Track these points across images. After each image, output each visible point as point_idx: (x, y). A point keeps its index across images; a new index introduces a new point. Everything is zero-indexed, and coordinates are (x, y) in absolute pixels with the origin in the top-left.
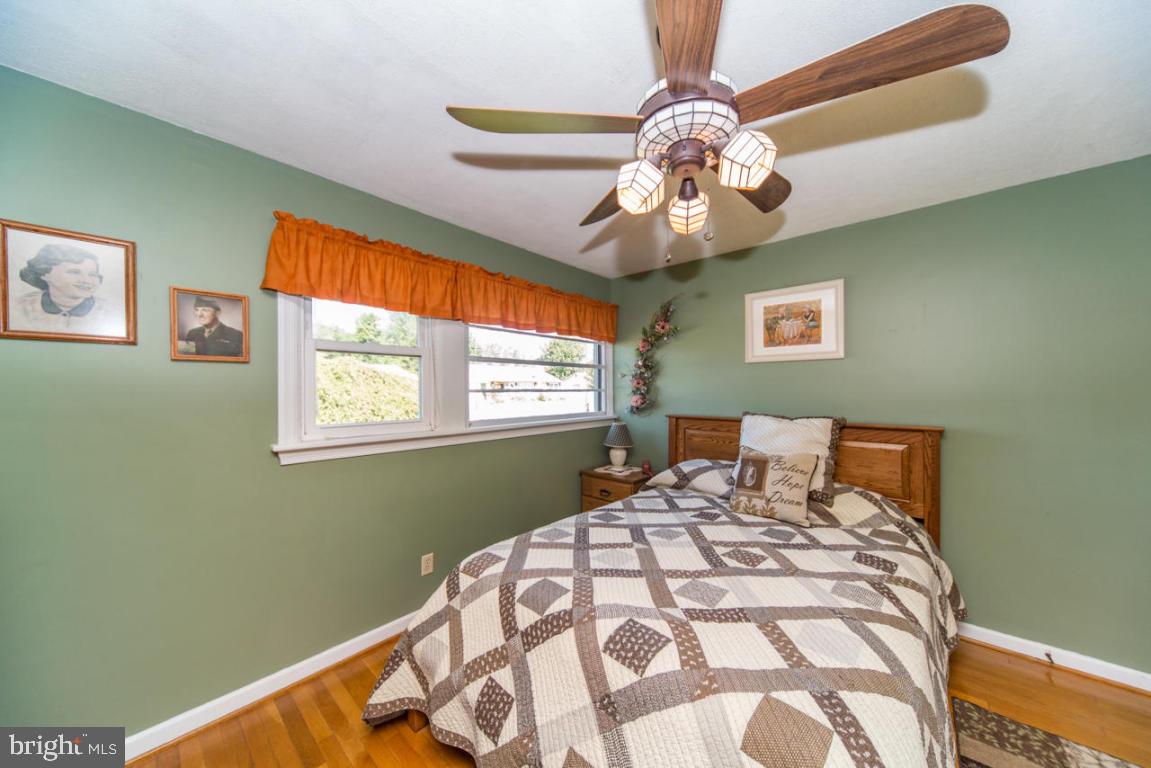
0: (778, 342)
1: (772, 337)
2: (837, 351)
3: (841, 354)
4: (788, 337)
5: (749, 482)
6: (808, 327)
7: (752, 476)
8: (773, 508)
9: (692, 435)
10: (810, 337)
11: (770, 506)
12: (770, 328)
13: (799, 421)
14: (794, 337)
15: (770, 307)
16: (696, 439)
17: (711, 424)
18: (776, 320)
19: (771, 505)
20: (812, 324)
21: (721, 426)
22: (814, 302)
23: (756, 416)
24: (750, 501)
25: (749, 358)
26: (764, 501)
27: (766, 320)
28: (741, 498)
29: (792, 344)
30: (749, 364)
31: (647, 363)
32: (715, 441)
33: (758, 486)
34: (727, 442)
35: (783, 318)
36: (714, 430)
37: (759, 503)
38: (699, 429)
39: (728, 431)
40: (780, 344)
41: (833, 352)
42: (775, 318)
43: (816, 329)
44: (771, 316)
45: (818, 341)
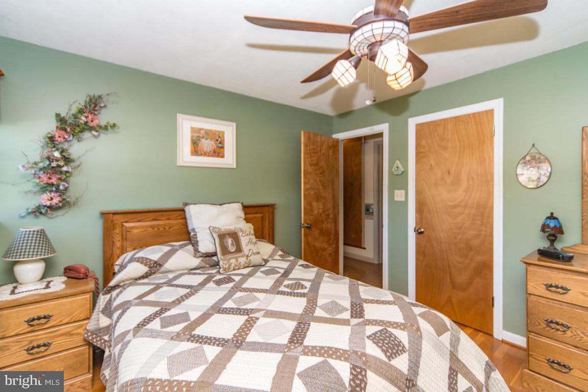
0: (200, 153)
1: (196, 150)
2: (233, 165)
3: (235, 166)
4: (207, 151)
5: (232, 249)
6: (218, 147)
7: (232, 244)
8: (250, 260)
9: (132, 228)
10: (219, 153)
11: (249, 260)
12: (195, 143)
13: (225, 206)
14: (210, 152)
15: (195, 128)
16: (136, 231)
17: (153, 215)
18: (199, 138)
19: (249, 258)
20: (220, 145)
21: (162, 216)
22: (221, 132)
23: (197, 205)
24: (237, 261)
25: (180, 162)
26: (245, 258)
27: (192, 137)
28: (231, 261)
29: (209, 156)
30: (179, 166)
31: (64, 154)
32: (156, 229)
33: (239, 249)
34: (167, 228)
35: (203, 137)
36: (155, 220)
37: (242, 260)
38: (139, 221)
39: (168, 219)
40: (201, 155)
41: (231, 164)
42: (198, 136)
43: (222, 149)
44: (196, 135)
45: (223, 157)
